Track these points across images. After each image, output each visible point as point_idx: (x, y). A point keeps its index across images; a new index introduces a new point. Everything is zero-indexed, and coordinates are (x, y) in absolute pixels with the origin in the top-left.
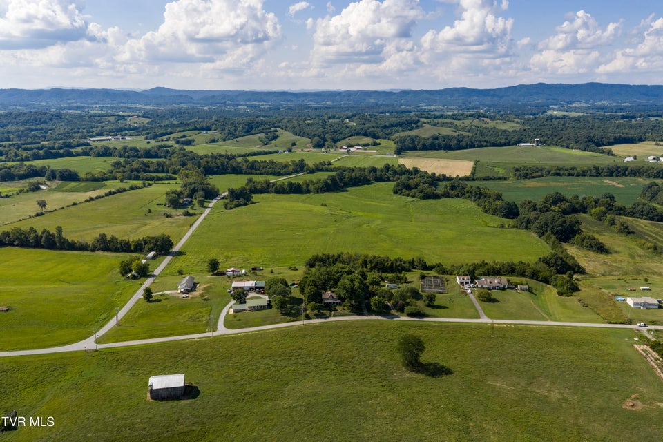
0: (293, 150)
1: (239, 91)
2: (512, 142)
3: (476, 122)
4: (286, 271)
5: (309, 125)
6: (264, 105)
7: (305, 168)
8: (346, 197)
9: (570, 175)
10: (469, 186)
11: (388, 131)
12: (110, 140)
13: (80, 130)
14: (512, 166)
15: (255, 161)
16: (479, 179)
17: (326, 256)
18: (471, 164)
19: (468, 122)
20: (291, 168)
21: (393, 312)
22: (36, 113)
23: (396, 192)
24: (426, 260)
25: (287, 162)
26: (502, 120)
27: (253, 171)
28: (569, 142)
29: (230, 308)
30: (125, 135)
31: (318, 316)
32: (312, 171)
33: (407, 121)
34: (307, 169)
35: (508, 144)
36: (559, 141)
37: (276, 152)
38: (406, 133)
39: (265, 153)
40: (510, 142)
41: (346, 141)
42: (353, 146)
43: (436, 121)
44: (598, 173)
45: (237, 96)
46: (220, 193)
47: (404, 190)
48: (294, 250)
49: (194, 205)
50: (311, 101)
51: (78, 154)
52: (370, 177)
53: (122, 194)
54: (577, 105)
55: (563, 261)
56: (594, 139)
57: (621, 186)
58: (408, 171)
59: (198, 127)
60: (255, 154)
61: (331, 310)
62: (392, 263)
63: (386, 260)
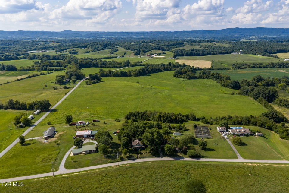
0: (124, 56)
1: (103, 32)
2: (229, 52)
3: (210, 44)
4: (113, 122)
5: (132, 45)
6: (113, 38)
7: (130, 64)
8: (149, 79)
9: (260, 67)
10: (212, 72)
11: (169, 47)
12: (39, 52)
13: (26, 48)
14: (231, 63)
15: (105, 61)
16: (216, 69)
17: (137, 112)
18: (211, 62)
19: (206, 44)
20: (122, 65)
21: (180, 154)
22: (7, 40)
23: (175, 76)
24: (195, 115)
25: (121, 62)
26: (222, 43)
27: (104, 66)
28: (256, 52)
29: (72, 151)
30: (47, 50)
31: (129, 158)
32: (133, 66)
33: (178, 43)
34: (131, 65)
35: (227, 53)
36: (251, 51)
37: (117, 57)
38: (178, 48)
39: (111, 58)
40: (228, 52)
41: (150, 52)
42: (153, 54)
43: (192, 43)
44: (274, 66)
45: (101, 34)
46: (85, 76)
47: (179, 75)
48: (120, 108)
49: (70, 83)
50: (135, 36)
51: (21, 58)
52: (162, 69)
53: (35, 77)
54: (254, 37)
55: (277, 115)
56: (267, 51)
57: (287, 72)
58: (180, 65)
59: (81, 46)
60: (106, 58)
61: (137, 154)
62: (176, 117)
63: (172, 115)
